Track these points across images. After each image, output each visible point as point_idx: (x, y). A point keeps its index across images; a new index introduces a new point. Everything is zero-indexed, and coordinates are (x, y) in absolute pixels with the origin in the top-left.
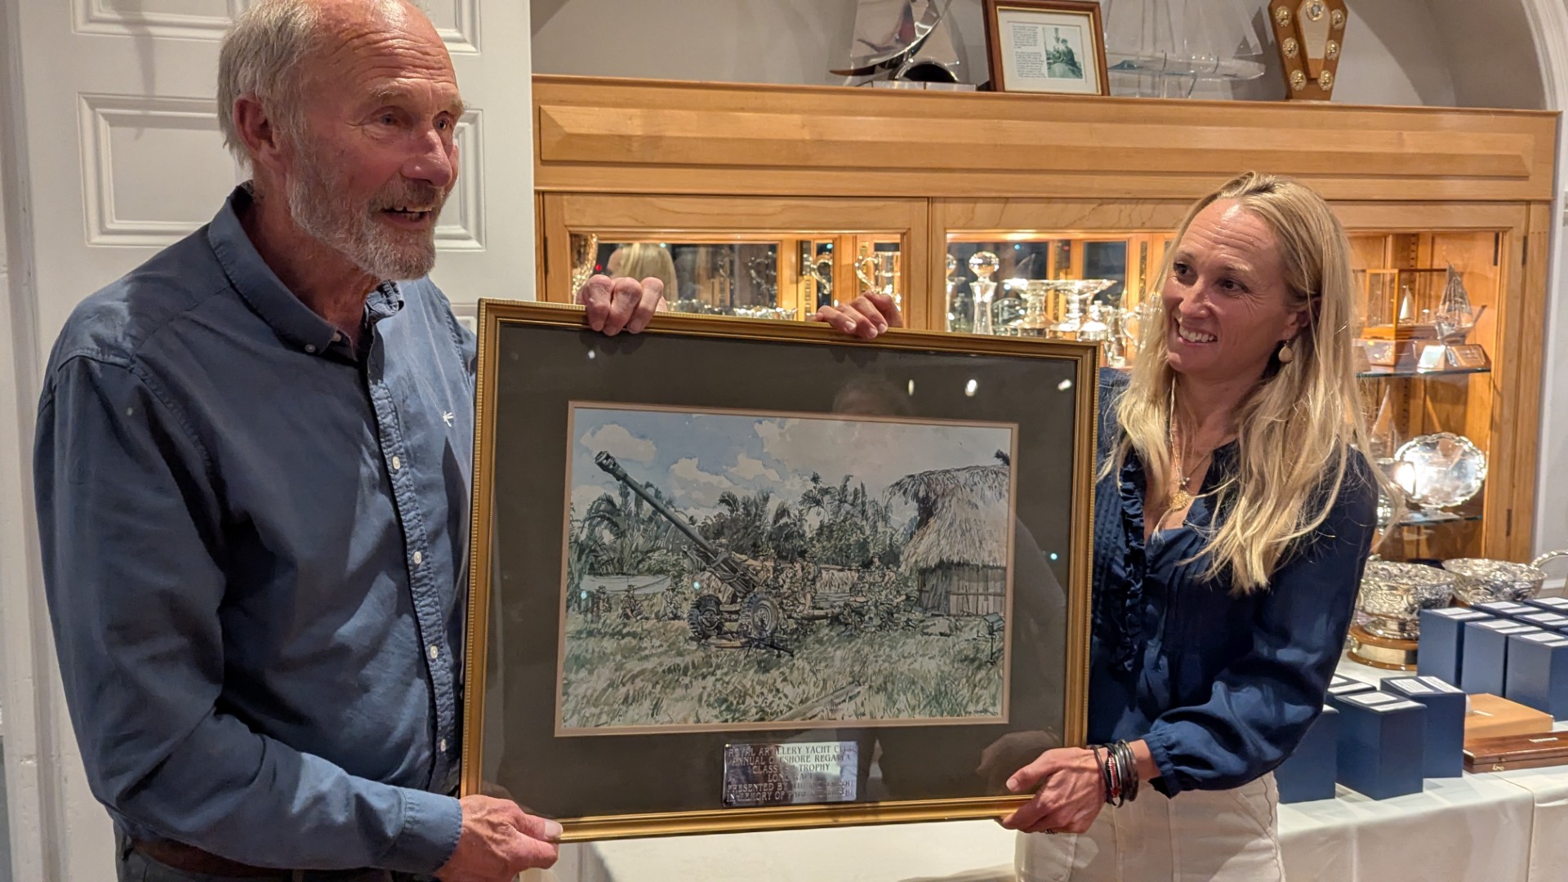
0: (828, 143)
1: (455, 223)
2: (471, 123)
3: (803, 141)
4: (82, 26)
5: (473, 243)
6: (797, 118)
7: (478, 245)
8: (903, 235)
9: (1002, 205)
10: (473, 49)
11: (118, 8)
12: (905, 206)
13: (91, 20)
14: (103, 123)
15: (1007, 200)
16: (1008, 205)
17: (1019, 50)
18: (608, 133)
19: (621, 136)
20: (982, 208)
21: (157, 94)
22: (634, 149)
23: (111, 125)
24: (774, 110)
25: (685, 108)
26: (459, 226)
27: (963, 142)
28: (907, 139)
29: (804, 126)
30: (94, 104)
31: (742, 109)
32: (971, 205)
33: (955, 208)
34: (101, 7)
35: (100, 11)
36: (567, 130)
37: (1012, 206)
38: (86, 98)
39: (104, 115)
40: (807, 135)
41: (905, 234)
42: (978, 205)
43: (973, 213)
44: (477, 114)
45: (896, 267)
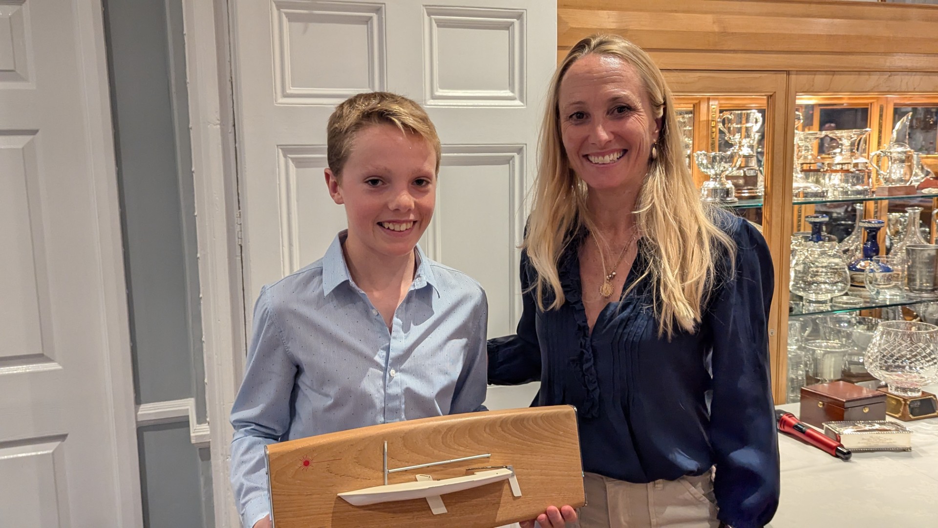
0: (729, 34)
1: (504, 89)
2: (518, 20)
3: (714, 33)
5: (517, 102)
6: (710, 18)
7: (522, 104)
8: (770, 97)
9: (831, 77)
12: (773, 76)
14: (285, 19)
15: (834, 73)
16: (835, 76)
20: (820, 79)
23: (290, 21)
24: (695, 12)
25: (641, 10)
26: (508, 91)
27: (811, 33)
28: (777, 31)
29: (714, 23)
30: (279, 6)
32: (813, 76)
33: (804, 78)
36: (572, 26)
37: (837, 77)
38: (274, 2)
39: (286, 14)
40: (716, 29)
41: (771, 96)
42: (816, 76)
43: (813, 82)
44: (523, 13)
45: (744, 121)
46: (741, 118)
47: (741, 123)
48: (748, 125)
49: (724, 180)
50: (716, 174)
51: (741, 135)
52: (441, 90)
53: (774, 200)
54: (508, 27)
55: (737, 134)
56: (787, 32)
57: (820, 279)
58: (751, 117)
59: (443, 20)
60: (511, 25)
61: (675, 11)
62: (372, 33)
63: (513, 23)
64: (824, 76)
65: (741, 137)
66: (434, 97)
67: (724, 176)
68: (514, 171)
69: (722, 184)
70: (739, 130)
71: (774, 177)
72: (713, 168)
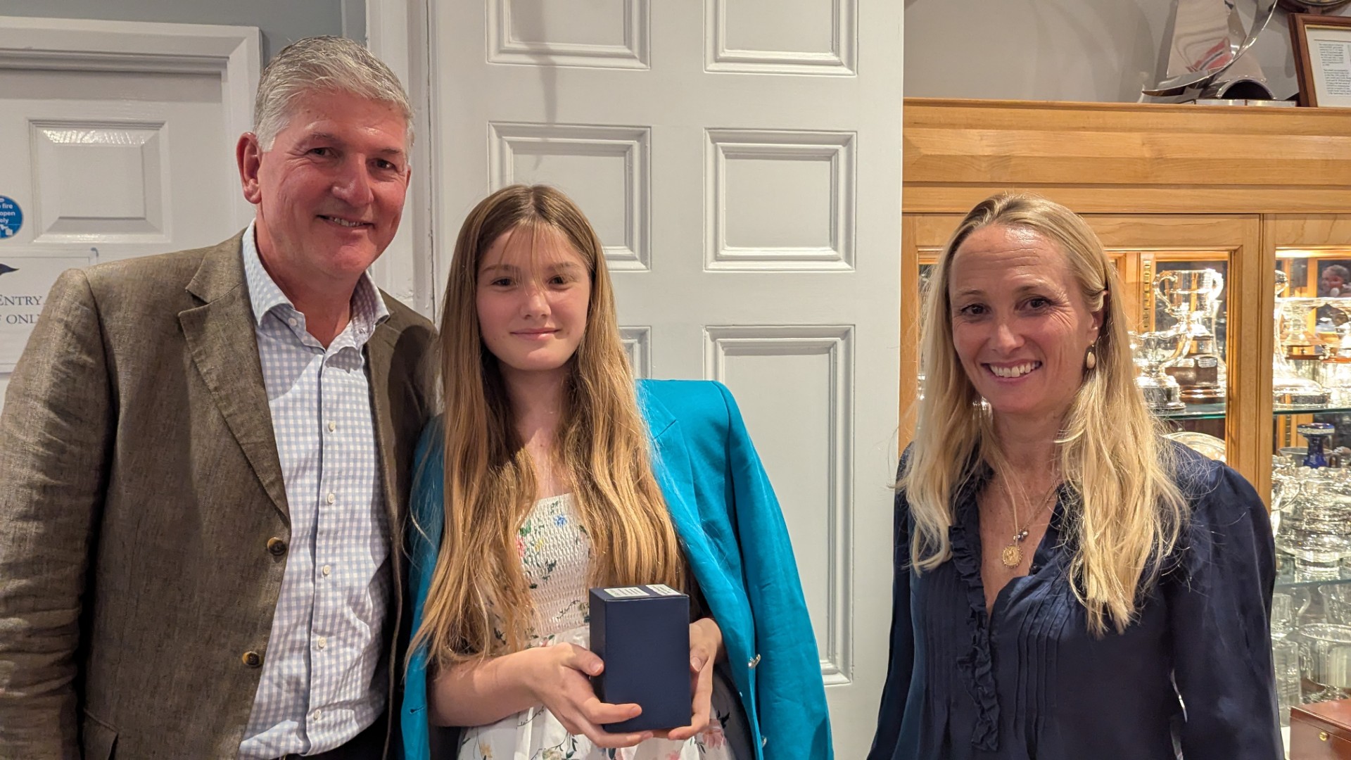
0: (1167, 160)
1: (824, 245)
2: (844, 146)
3: (1143, 159)
4: (494, 57)
5: (842, 265)
6: (1137, 138)
7: (849, 267)
8: (1233, 253)
9: (1330, 222)
10: (850, 72)
11: (526, 38)
12: (1238, 222)
13: (502, 51)
14: (508, 151)
15: (1335, 216)
16: (1337, 221)
17: (1327, 68)
18: (961, 153)
19: (972, 157)
20: (1313, 225)
21: (558, 121)
22: (983, 169)
23: (514, 153)
24: (1114, 129)
25: (1031, 128)
26: (828, 248)
27: (1297, 158)
28: (1243, 156)
29: (1144, 144)
30: (501, 132)
31: (1085, 129)
32: (1302, 222)
33: (1286, 225)
34: (511, 38)
35: (510, 42)
36: (924, 151)
37: (1341, 223)
38: (494, 126)
39: (509, 142)
40: (1147, 153)
41: (1235, 251)
42: (1308, 221)
43: (1303, 229)
44: (852, 136)
45: (1194, 285)
46: (1190, 281)
47: (1189, 288)
48: (1201, 291)
49: (1163, 375)
50: (1151, 367)
51: (1190, 305)
52: (729, 248)
53: (1242, 408)
54: (829, 156)
55: (1183, 304)
56: (1258, 157)
57: (1322, 527)
58: (1205, 279)
59: (733, 148)
60: (834, 154)
61: (1084, 127)
62: (631, 168)
63: (836, 151)
64: (1320, 221)
65: (1190, 310)
66: (718, 258)
67: (1163, 369)
68: (836, 363)
69: (1160, 382)
70: (1187, 299)
71: (1242, 372)
72: (1145, 356)
